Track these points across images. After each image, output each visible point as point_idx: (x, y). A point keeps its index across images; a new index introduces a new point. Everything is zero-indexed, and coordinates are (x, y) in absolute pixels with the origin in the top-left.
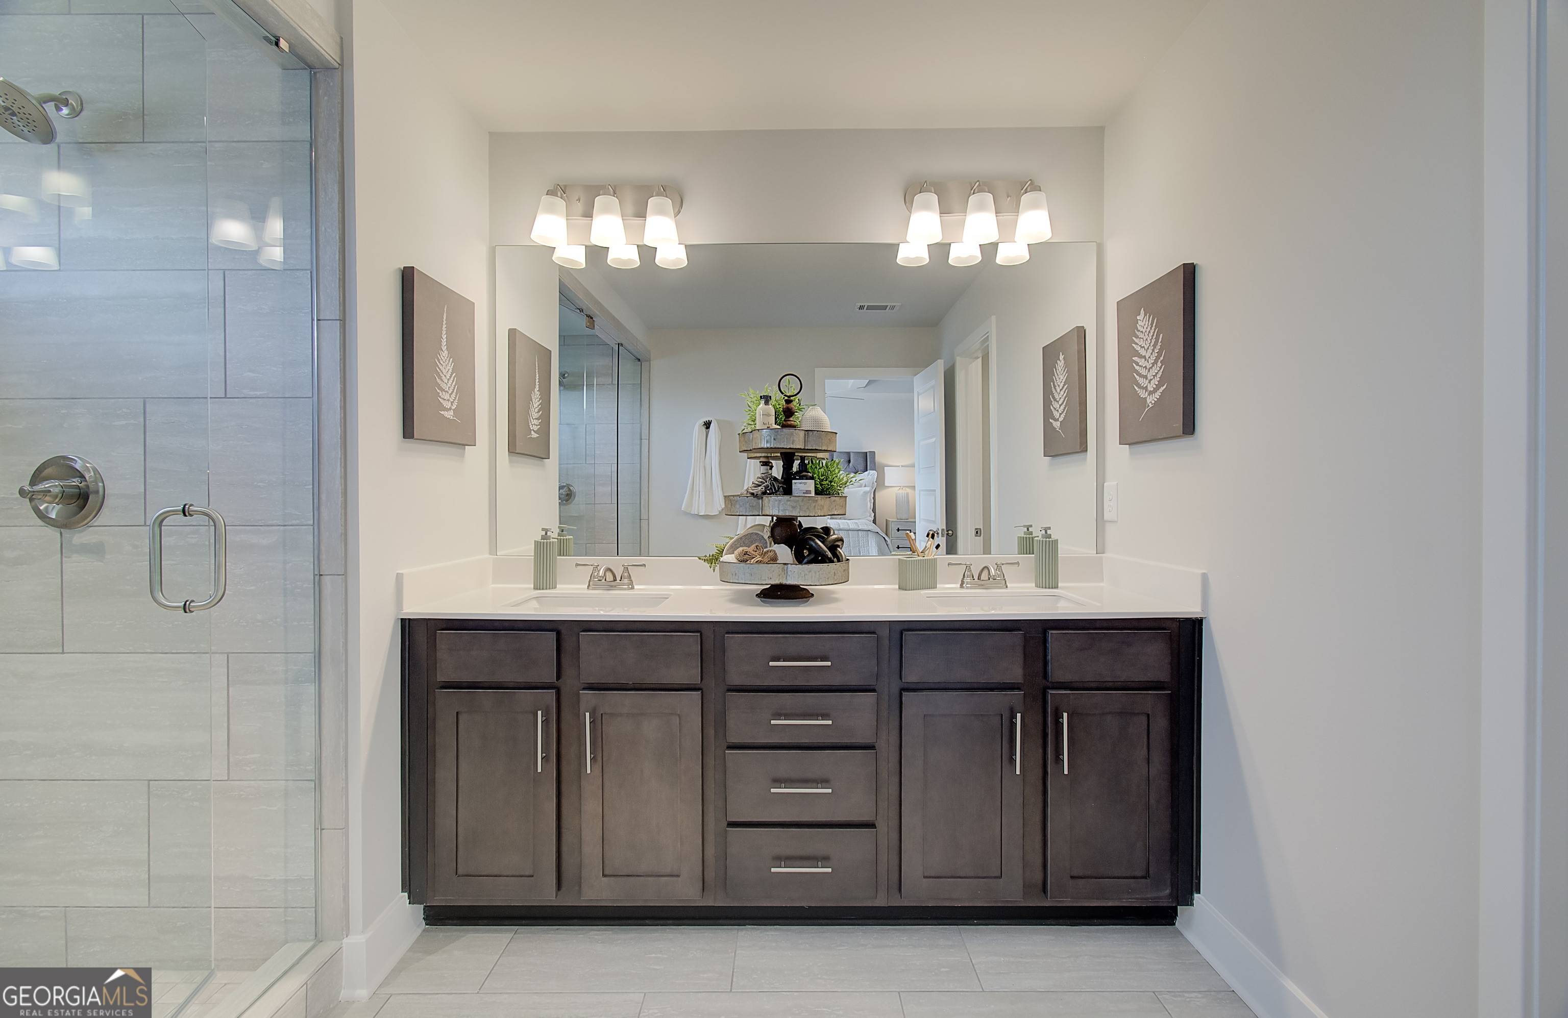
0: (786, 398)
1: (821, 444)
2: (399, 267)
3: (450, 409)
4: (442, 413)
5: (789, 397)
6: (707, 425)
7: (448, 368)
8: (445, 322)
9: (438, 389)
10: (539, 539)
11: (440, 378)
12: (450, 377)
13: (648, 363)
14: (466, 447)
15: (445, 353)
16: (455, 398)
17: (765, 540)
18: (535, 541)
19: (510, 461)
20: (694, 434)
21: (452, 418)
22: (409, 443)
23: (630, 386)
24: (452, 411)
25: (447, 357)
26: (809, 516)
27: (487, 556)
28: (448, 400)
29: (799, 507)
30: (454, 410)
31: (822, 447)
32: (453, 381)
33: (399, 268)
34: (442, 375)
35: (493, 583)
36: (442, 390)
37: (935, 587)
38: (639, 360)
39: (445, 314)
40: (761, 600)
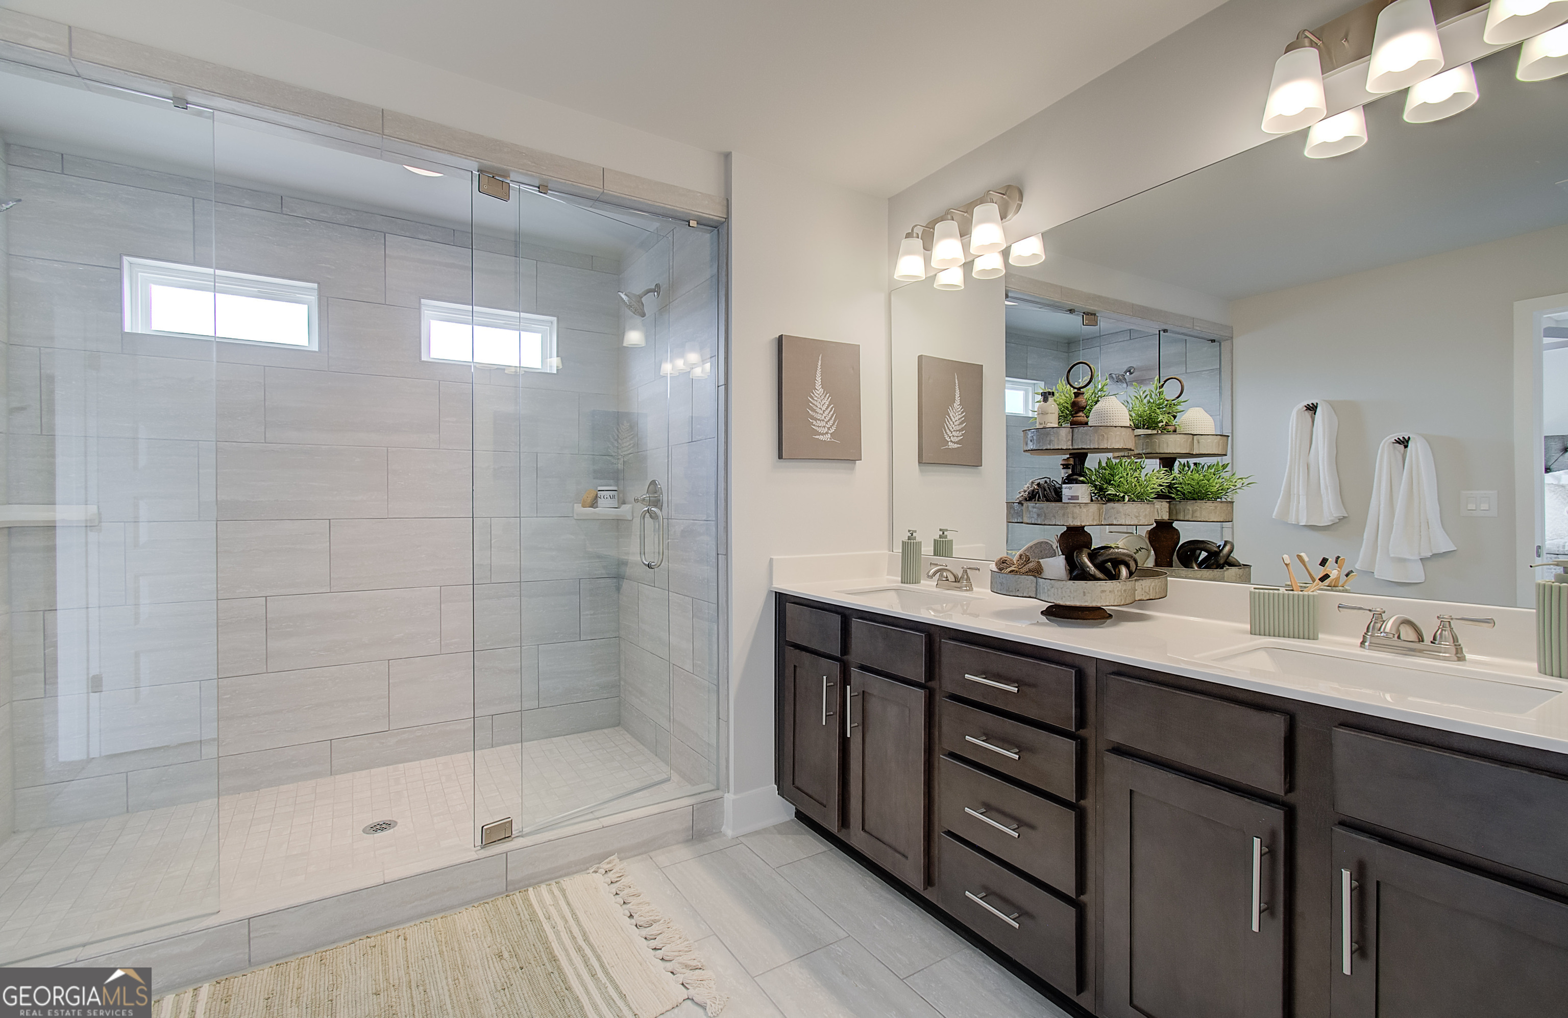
0: (1076, 390)
1: (1089, 442)
2: (775, 336)
3: (827, 433)
4: (817, 437)
5: (1079, 389)
6: (1312, 408)
7: (823, 402)
8: (820, 367)
9: (811, 419)
10: (905, 539)
11: (814, 411)
12: (827, 409)
13: (1229, 342)
14: (857, 461)
15: (819, 390)
16: (833, 424)
17: (1054, 550)
18: (903, 542)
19: (921, 471)
20: (1290, 424)
21: (829, 440)
22: (782, 463)
23: (1206, 372)
24: (829, 435)
25: (823, 394)
26: (1055, 525)
27: (887, 552)
28: (824, 427)
29: (1043, 515)
30: (831, 434)
31: (1090, 445)
32: (830, 412)
33: (776, 338)
34: (815, 408)
35: (887, 575)
36: (816, 419)
37: (1315, 638)
38: (1213, 341)
39: (820, 362)
40: (1046, 618)
